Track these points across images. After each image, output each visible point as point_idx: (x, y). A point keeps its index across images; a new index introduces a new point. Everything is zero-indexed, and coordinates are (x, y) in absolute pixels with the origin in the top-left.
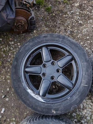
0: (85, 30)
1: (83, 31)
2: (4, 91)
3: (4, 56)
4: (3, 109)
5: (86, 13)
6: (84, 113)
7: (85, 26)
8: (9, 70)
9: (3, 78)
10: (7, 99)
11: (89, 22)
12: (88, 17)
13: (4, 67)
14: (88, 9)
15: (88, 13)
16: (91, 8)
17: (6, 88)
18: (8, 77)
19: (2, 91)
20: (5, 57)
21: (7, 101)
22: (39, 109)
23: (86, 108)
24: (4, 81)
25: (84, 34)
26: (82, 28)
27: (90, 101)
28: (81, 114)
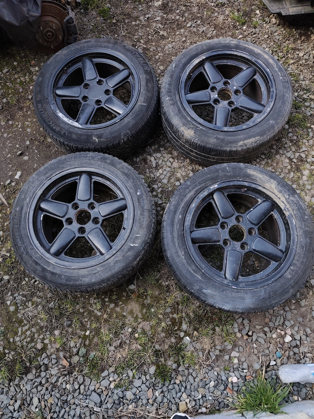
0: (170, 46)
1: (167, 47)
2: (20, 145)
3: (21, 90)
4: (19, 173)
5: (173, 18)
6: (158, 175)
7: (170, 39)
8: (29, 113)
9: (19, 126)
10: (26, 158)
11: (178, 33)
12: (178, 24)
13: (21, 109)
14: (178, 11)
15: (178, 17)
16: (184, 8)
17: (24, 141)
18: (27, 123)
19: (17, 146)
20: (22, 92)
21: (26, 162)
22: (74, 136)
23: (162, 167)
24: (21, 130)
25: (167, 52)
26: (164, 42)
27: (170, 156)
28: (152, 176)
